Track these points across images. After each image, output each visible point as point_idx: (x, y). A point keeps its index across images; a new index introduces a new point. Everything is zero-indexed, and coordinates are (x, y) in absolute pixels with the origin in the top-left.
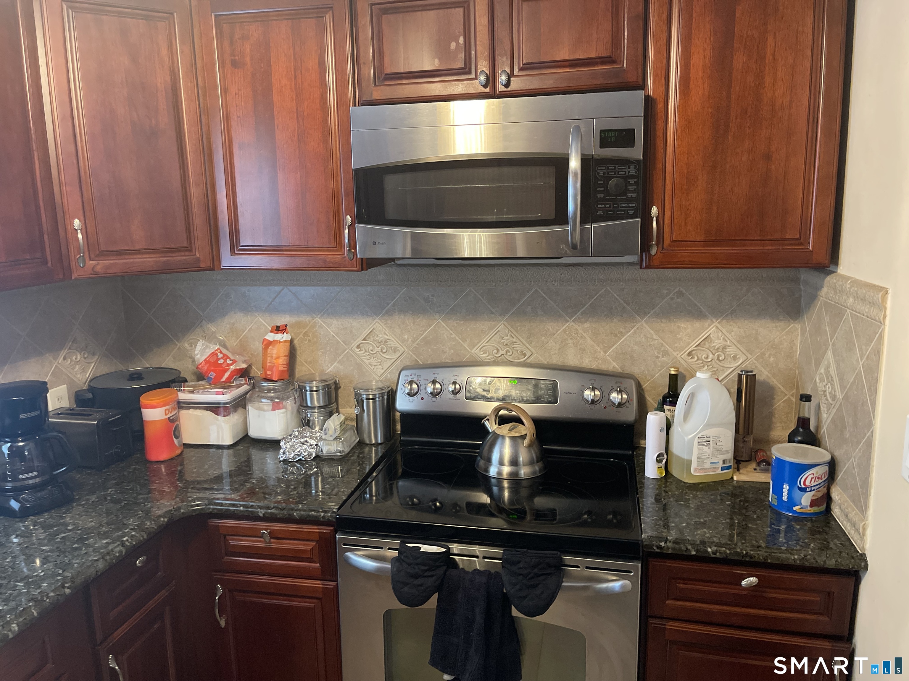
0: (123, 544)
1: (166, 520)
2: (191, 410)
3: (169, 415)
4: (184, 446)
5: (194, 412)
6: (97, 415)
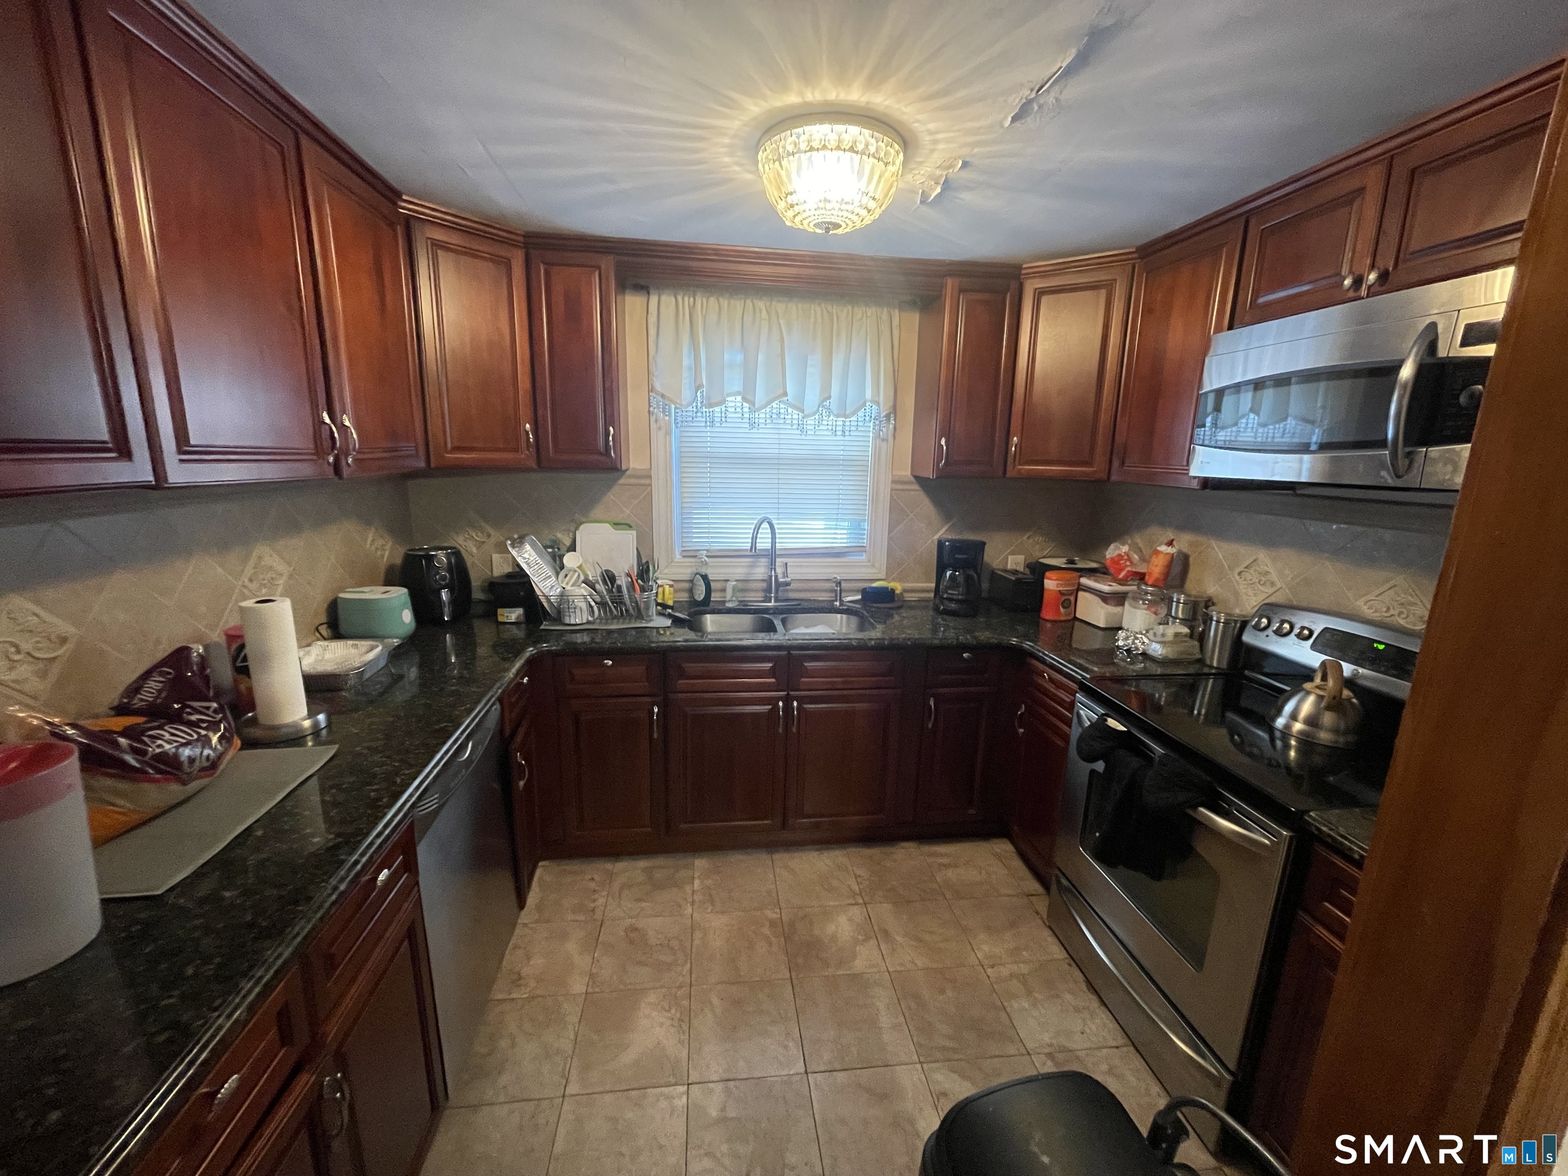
1: (996, 641)
2: (1087, 593)
3: (1061, 589)
4: (1075, 618)
5: (1087, 595)
6: (1020, 576)
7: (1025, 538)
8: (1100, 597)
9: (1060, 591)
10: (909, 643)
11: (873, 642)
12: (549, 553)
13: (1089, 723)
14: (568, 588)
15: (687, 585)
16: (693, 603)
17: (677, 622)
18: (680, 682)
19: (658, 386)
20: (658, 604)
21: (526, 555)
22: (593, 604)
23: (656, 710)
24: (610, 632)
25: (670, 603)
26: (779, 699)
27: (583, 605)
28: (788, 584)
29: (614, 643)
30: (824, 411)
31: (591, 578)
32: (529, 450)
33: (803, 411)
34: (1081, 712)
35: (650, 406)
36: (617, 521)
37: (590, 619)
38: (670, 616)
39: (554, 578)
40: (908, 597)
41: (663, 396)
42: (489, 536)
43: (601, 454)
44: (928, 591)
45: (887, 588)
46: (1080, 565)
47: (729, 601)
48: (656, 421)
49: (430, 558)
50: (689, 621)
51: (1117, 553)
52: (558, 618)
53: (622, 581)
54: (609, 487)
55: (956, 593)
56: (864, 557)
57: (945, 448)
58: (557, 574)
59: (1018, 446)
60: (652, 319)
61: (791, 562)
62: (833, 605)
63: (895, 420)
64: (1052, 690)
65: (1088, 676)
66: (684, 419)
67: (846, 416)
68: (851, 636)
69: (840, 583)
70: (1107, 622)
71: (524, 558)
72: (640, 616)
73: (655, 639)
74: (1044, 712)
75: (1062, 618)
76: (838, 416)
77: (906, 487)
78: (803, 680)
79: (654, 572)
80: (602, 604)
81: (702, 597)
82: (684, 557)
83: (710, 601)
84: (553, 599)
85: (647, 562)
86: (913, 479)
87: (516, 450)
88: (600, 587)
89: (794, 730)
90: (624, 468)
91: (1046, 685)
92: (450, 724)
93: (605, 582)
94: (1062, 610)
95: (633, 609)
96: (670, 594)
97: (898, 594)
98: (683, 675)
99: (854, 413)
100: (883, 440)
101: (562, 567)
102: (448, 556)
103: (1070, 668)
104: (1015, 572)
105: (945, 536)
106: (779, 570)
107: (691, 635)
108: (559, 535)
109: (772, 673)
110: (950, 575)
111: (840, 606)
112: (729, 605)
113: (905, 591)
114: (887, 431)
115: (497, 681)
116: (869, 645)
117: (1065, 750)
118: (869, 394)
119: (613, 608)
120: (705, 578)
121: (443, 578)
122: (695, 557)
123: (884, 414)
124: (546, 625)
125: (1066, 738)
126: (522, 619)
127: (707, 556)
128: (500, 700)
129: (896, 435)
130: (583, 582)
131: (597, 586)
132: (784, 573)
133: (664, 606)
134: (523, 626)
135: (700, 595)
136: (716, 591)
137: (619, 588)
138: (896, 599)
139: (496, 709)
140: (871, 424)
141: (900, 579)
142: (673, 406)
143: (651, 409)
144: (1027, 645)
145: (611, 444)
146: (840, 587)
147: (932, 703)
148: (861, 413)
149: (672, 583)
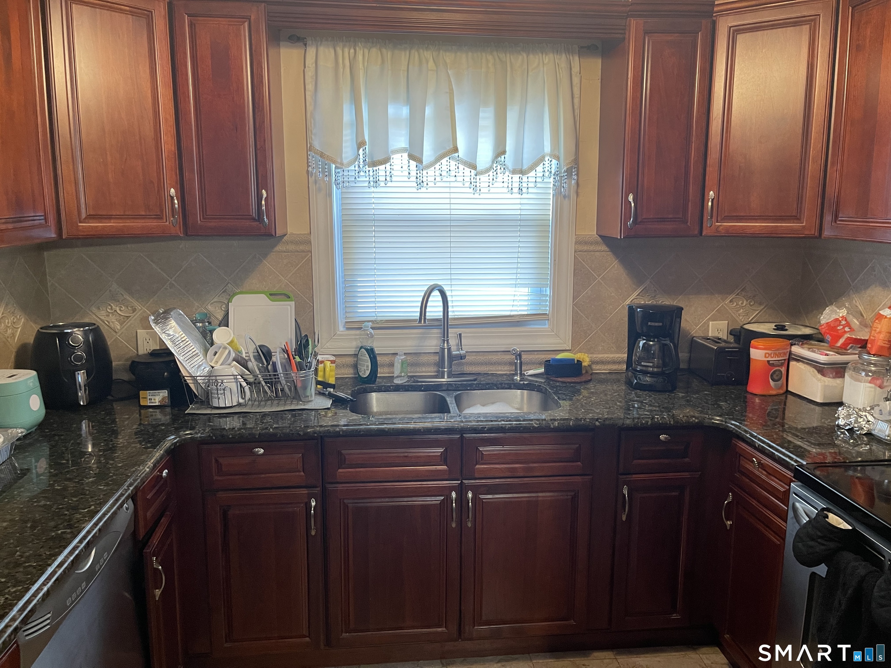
0: (653, 418)
1: (697, 421)
2: (800, 363)
3: (769, 359)
4: (787, 392)
5: (800, 365)
6: (723, 344)
7: (727, 301)
8: (815, 367)
9: (768, 361)
10: (597, 423)
11: (556, 424)
12: (198, 328)
13: (808, 519)
14: (217, 367)
15: (350, 360)
16: (358, 379)
17: (338, 402)
18: (340, 470)
19: (317, 145)
20: (318, 383)
21: (171, 332)
22: (244, 384)
23: (313, 504)
24: (264, 415)
25: (332, 381)
26: (451, 488)
27: (234, 386)
28: (462, 357)
29: (267, 428)
30: (499, 167)
31: (244, 355)
32: (173, 216)
33: (474, 167)
34: (798, 505)
35: (308, 166)
36: (274, 291)
37: (241, 401)
38: (330, 395)
39: (201, 357)
40: (598, 369)
41: (322, 155)
42: (134, 310)
43: (254, 219)
44: (620, 363)
45: (574, 360)
46: (791, 332)
47: (397, 377)
48: (316, 182)
49: (64, 337)
50: (351, 400)
51: (834, 317)
52: (206, 402)
53: (278, 358)
54: (265, 255)
55: (651, 364)
56: (547, 326)
57: (633, 205)
58: (206, 351)
59: (715, 201)
60: (310, 73)
61: (466, 333)
62: (513, 380)
63: (577, 175)
64: (763, 477)
65: (805, 463)
66: (346, 179)
67: (522, 172)
68: (532, 417)
69: (520, 355)
70: (825, 397)
71: (169, 335)
72: (297, 397)
73: (311, 424)
74: (754, 503)
75: (774, 392)
76: (514, 172)
77: (592, 248)
78: (477, 466)
79: (314, 346)
80: (254, 384)
81: (368, 373)
82: (348, 329)
83: (376, 377)
84: (200, 380)
85: (306, 336)
86: (599, 239)
87: (159, 217)
88: (253, 364)
89: (469, 525)
90: (279, 233)
91: (757, 473)
92: (69, 531)
93: (258, 358)
94: (772, 383)
95: (290, 390)
96: (331, 371)
97: (585, 366)
98: (342, 463)
99: (533, 167)
100: (565, 197)
101: (212, 344)
102: (86, 334)
103: (782, 453)
104: (717, 340)
105: (637, 301)
106: (453, 342)
107: (355, 417)
108: (210, 307)
109: (444, 459)
110: (644, 344)
111: (520, 381)
112: (397, 381)
113: (593, 362)
114: (569, 187)
115: (129, 477)
116: (552, 427)
117: (780, 549)
118: (547, 148)
119: (266, 388)
120: (371, 352)
121: (79, 359)
122: (360, 328)
123: (565, 168)
124: (194, 409)
125: (782, 534)
126: (167, 401)
127: (373, 328)
128: (133, 497)
129: (579, 191)
130: (234, 360)
131: (250, 365)
132: (458, 345)
133: (325, 385)
134: (168, 410)
135: (365, 371)
136: (383, 366)
137: (274, 365)
138: (584, 372)
139: (127, 509)
140: (552, 180)
141: (589, 351)
142: (334, 166)
143: (310, 169)
144: (733, 424)
145: (264, 208)
146: (520, 359)
147: (625, 492)
148: (540, 168)
149: (333, 358)
